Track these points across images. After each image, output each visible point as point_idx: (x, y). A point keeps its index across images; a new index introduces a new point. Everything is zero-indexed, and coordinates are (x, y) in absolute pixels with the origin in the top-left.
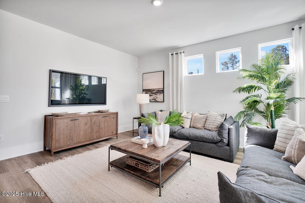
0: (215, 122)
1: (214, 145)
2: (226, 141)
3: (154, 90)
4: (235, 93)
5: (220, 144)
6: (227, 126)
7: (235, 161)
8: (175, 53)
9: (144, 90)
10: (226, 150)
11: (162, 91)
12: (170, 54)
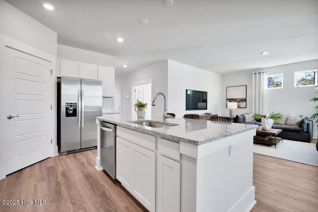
0: (296, 120)
1: (297, 133)
2: (305, 130)
3: (237, 99)
4: (311, 102)
5: (301, 132)
6: (306, 122)
7: (312, 141)
8: (257, 73)
9: (227, 100)
10: (306, 136)
11: (245, 100)
12: (253, 73)
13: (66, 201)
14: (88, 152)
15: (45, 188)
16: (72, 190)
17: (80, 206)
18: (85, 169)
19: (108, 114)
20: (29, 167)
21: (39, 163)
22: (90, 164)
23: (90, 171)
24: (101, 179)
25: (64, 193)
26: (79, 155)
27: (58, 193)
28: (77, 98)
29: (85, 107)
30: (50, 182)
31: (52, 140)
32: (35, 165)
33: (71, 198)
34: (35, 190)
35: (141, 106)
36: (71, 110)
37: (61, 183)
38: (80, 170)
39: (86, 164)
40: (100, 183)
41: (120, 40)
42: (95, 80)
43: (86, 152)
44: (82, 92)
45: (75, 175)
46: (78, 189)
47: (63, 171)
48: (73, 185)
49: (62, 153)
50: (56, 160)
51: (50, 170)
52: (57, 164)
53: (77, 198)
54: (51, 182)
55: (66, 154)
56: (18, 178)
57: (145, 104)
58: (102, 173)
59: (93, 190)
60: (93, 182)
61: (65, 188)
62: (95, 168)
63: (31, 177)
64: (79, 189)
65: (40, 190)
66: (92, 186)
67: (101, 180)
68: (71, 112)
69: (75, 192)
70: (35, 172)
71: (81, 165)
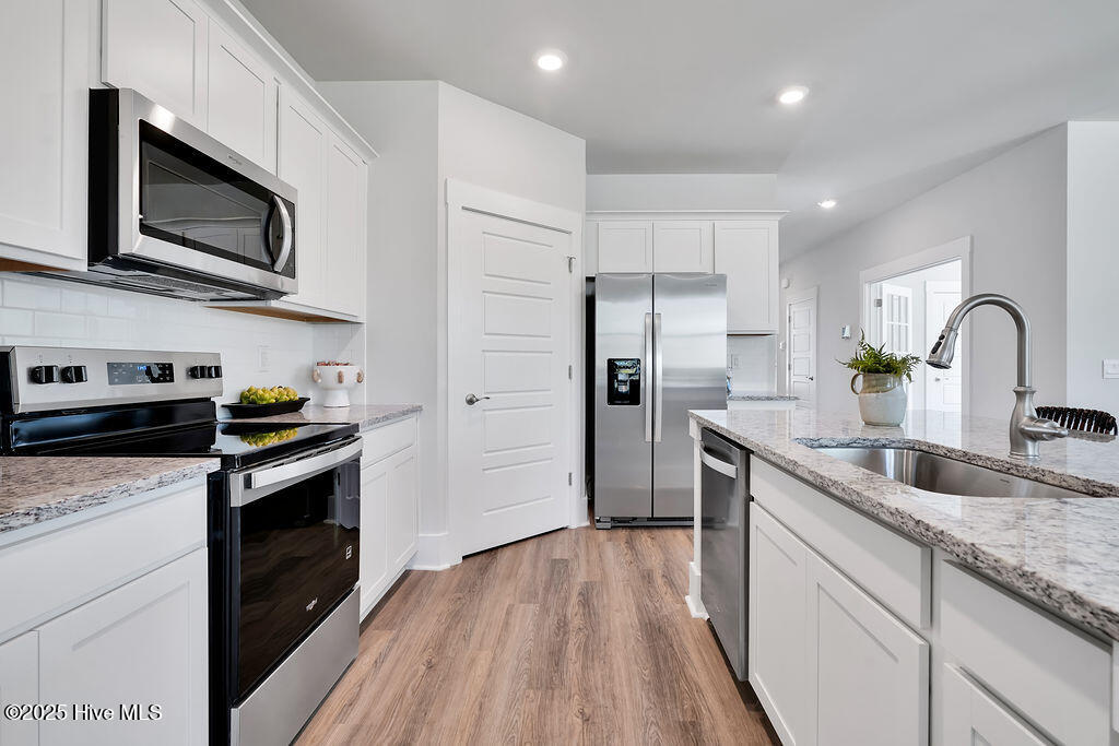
13: (570, 698)
14: (674, 536)
15: (530, 628)
16: (596, 663)
17: (603, 738)
18: (651, 597)
19: (751, 398)
20: (513, 547)
21: (536, 540)
22: (671, 583)
23: (665, 612)
24: (694, 656)
25: (571, 668)
26: (643, 538)
27: (556, 656)
28: (639, 341)
29: (665, 373)
30: (545, 610)
31: (570, 474)
32: (528, 542)
33: (586, 694)
34: (507, 623)
35: (880, 369)
36: (625, 382)
37: (571, 626)
38: (634, 594)
39: (659, 581)
40: (690, 671)
41: (792, 97)
42: (704, 274)
43: (669, 532)
44: (656, 321)
45: (617, 611)
46: (611, 669)
47: (586, 583)
48: (602, 644)
49: (598, 521)
50: (578, 539)
51: (557, 569)
52: (577, 556)
53: (602, 702)
54: (548, 611)
55: (609, 525)
56: (483, 570)
57: (904, 360)
58: (706, 629)
59: (660, 693)
60: (665, 659)
61: (579, 648)
62: (685, 603)
63: (508, 578)
64: (615, 667)
65: (517, 629)
66: (658, 673)
67: (695, 661)
68: (624, 389)
69: (602, 676)
70: (520, 564)
71: (643, 577)
